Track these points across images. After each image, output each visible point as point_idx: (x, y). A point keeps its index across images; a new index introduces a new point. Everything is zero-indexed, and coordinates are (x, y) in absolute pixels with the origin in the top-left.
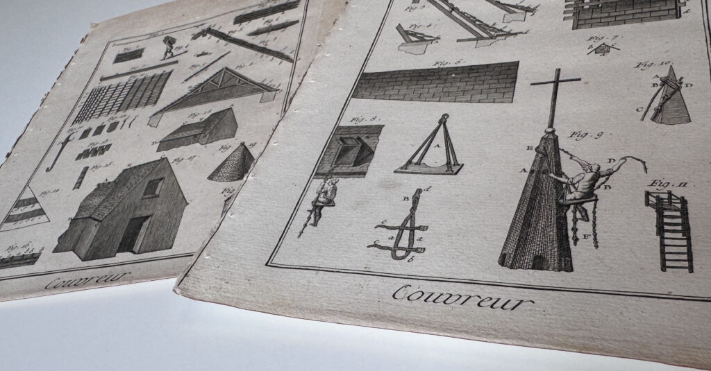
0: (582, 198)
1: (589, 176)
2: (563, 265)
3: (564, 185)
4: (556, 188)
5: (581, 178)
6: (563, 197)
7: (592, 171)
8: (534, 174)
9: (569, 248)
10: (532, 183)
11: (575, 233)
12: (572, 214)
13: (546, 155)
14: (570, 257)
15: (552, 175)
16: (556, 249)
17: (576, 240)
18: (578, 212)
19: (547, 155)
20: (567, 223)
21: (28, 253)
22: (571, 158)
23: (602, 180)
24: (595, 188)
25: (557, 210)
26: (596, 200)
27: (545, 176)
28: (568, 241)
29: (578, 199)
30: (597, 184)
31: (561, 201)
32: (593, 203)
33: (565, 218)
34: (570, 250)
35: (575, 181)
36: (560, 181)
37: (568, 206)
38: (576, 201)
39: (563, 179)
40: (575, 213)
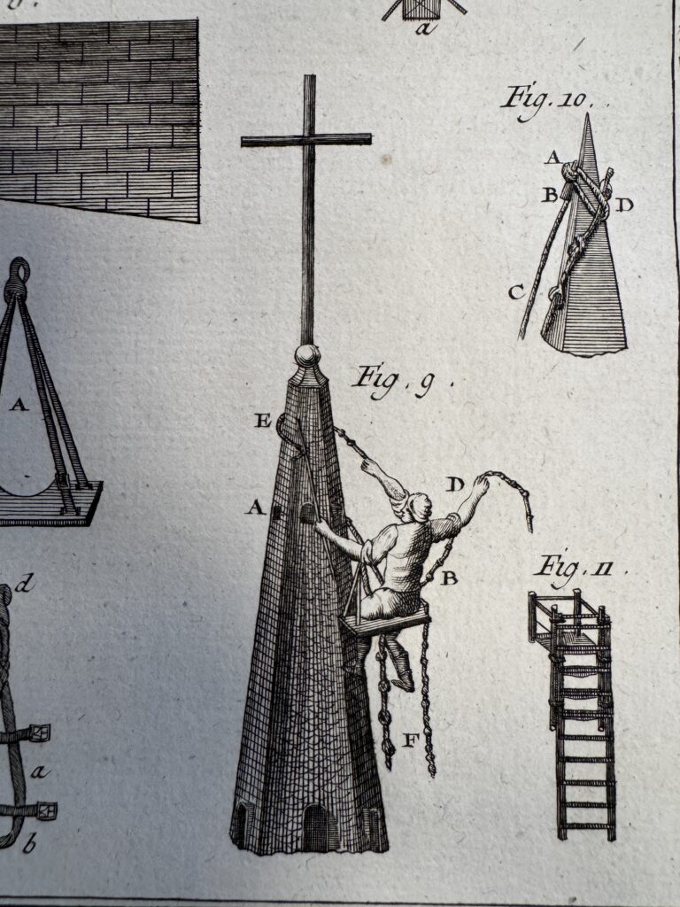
0: (396, 613)
1: (408, 534)
2: (367, 830)
3: (354, 565)
4: (336, 576)
5: (390, 542)
6: (353, 608)
7: (413, 520)
8: (282, 523)
9: (376, 776)
10: (278, 555)
11: (386, 729)
12: (377, 665)
13: (303, 452)
14: (381, 807)
15: (323, 527)
16: (349, 784)
17: (390, 751)
18: (389, 661)
19: (308, 449)
20: (367, 698)
22: (364, 467)
23: (437, 550)
24: (423, 579)
25: (344, 654)
26: (427, 621)
27: (307, 529)
28: (373, 757)
29: (389, 617)
30: (428, 566)
31: (350, 620)
32: (420, 629)
33: (363, 678)
34: (378, 784)
35: (377, 555)
36: (341, 552)
37: (367, 638)
38: (381, 623)
39: (350, 545)
40: (382, 662)
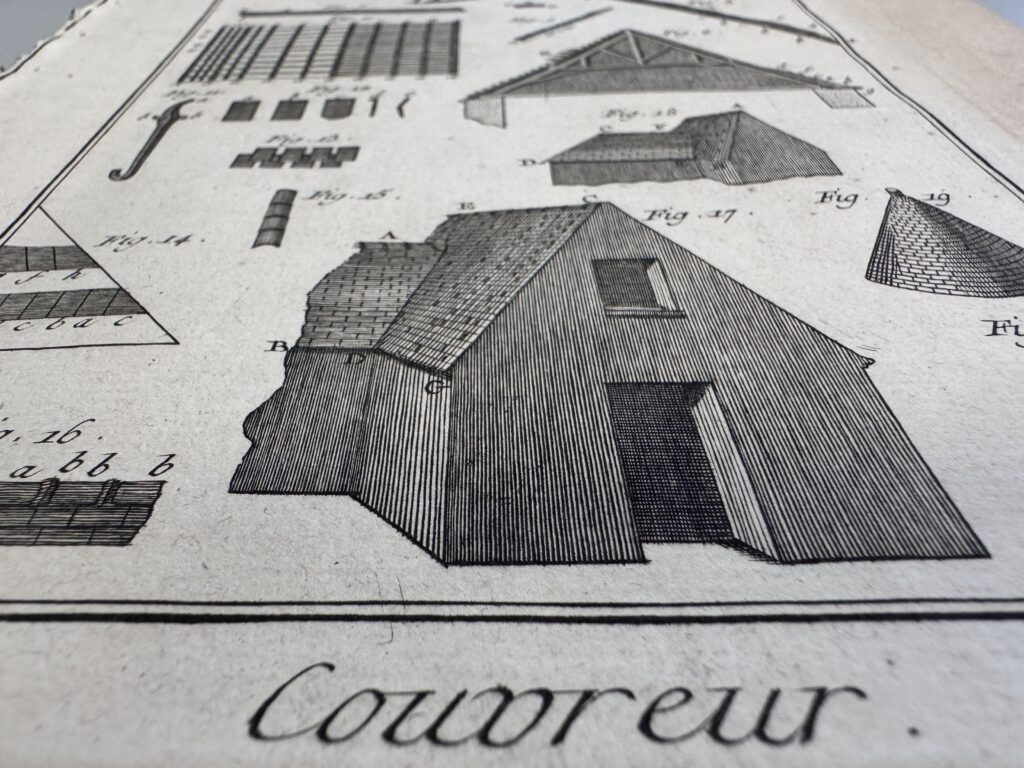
21: (78, 475)
